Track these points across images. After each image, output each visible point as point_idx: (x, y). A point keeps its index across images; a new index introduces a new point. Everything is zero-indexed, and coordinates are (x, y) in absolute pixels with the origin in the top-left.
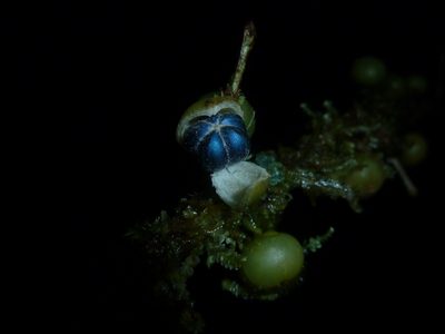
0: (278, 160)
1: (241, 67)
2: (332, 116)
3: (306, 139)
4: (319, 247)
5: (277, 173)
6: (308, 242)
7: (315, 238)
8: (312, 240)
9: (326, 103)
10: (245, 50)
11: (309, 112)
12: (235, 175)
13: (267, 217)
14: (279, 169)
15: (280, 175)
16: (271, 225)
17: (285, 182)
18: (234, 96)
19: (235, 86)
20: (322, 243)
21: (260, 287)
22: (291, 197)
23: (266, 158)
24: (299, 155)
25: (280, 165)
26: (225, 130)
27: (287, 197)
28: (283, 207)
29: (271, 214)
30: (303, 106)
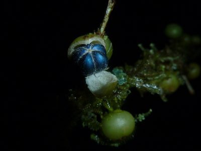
0: (124, 72)
1: (106, 19)
2: (154, 51)
3: (140, 62)
4: (144, 119)
5: (123, 79)
6: (138, 116)
7: (141, 114)
8: (140, 115)
9: (152, 45)
10: (109, 10)
11: (143, 49)
12: (99, 78)
13: (116, 102)
14: (125, 77)
15: (125, 80)
16: (119, 106)
17: (127, 83)
18: (101, 35)
19: (102, 29)
20: (145, 117)
21: (111, 140)
22: (130, 92)
23: (118, 70)
24: (135, 69)
25: (125, 74)
26: (94, 53)
27: (128, 92)
28: (125, 97)
29: (118, 100)
30: (140, 45)
